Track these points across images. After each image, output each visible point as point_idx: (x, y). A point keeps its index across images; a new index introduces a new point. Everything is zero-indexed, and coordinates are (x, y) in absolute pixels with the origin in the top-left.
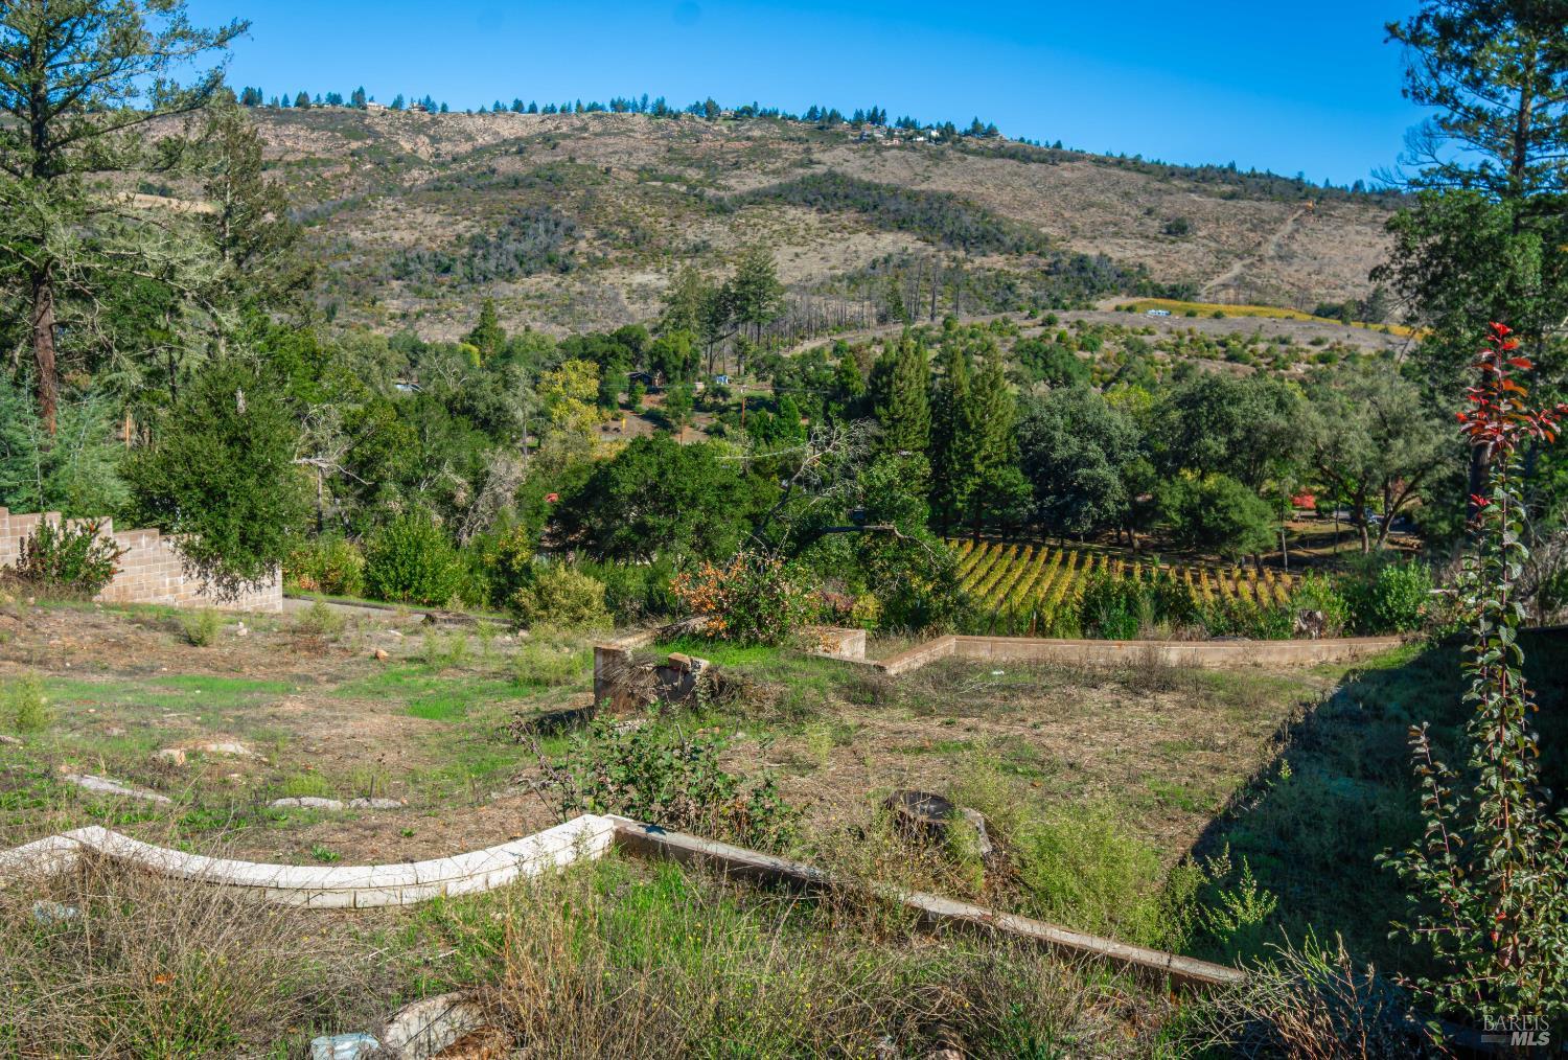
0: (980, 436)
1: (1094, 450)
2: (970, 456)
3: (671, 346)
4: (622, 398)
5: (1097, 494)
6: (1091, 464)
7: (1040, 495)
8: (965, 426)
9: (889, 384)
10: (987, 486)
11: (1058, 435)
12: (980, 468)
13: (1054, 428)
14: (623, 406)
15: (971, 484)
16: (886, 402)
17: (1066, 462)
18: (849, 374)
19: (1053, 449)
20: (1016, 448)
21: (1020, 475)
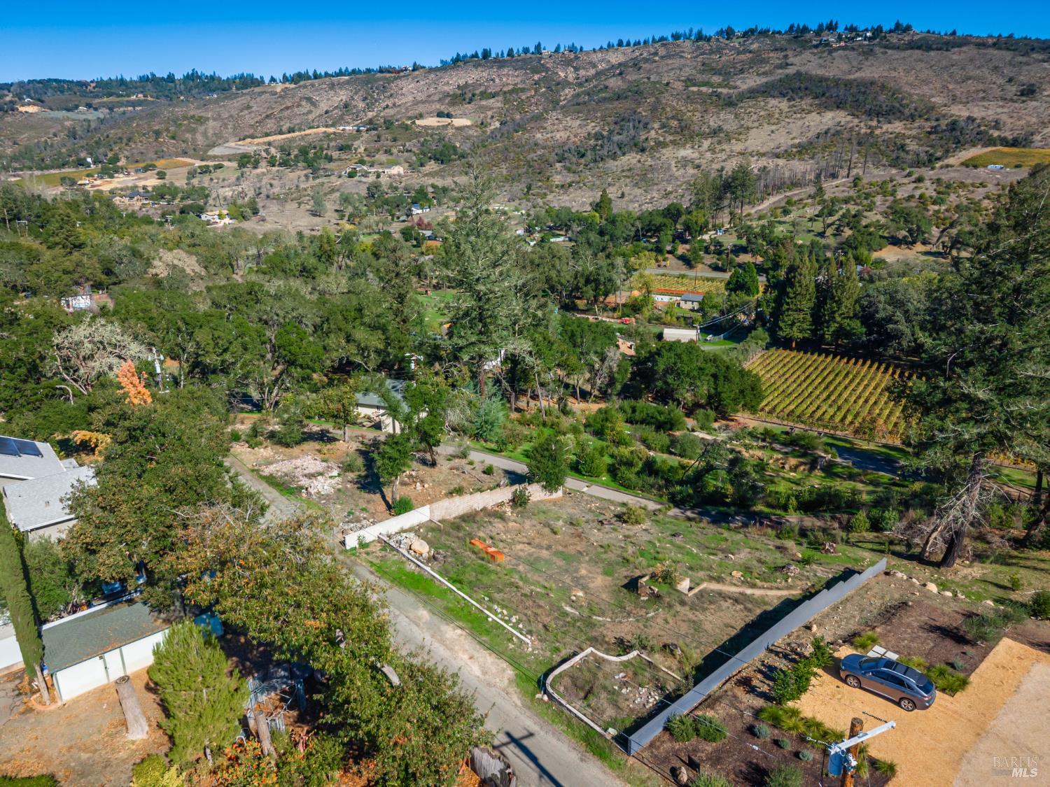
0: (839, 303)
1: (899, 315)
2: (834, 312)
3: (694, 219)
4: (669, 248)
5: (898, 336)
6: (896, 323)
7: (869, 333)
8: (833, 298)
9: (794, 277)
10: (841, 328)
11: (881, 306)
12: (838, 319)
13: (879, 302)
14: (669, 252)
15: (834, 327)
16: (792, 285)
17: (883, 319)
18: (780, 257)
19: (877, 312)
20: (858, 308)
21: (859, 324)
